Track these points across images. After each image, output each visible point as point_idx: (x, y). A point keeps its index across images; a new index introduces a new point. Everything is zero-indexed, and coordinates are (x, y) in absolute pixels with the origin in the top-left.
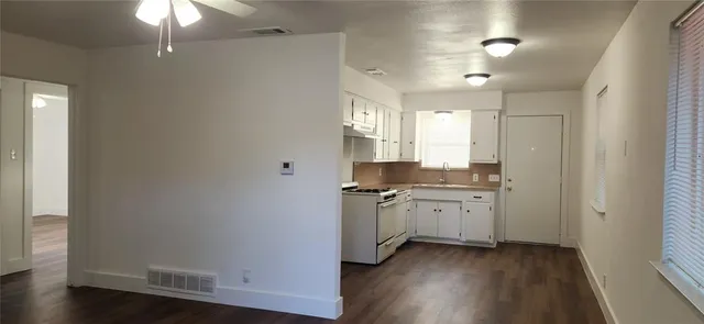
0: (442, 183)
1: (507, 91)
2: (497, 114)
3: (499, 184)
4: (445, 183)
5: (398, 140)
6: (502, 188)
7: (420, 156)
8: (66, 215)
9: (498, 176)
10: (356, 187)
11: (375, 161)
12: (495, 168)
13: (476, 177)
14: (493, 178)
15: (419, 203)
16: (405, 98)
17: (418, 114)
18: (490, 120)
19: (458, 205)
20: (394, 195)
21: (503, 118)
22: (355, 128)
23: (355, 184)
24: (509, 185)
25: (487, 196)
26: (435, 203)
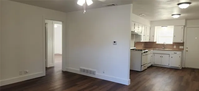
0: (163, 48)
1: (187, 19)
2: (183, 27)
3: (183, 49)
4: (164, 48)
5: (149, 35)
6: (184, 51)
7: (156, 40)
8: (62, 54)
9: (183, 47)
10: (135, 49)
11: (141, 41)
12: (182, 44)
13: (175, 47)
14: (181, 47)
15: (155, 54)
16: (151, 22)
17: (156, 27)
18: (181, 29)
19: (168, 55)
20: (147, 52)
21: (186, 28)
22: (135, 32)
23: (135, 48)
24: (187, 49)
25: (179, 53)
26: (161, 55)
